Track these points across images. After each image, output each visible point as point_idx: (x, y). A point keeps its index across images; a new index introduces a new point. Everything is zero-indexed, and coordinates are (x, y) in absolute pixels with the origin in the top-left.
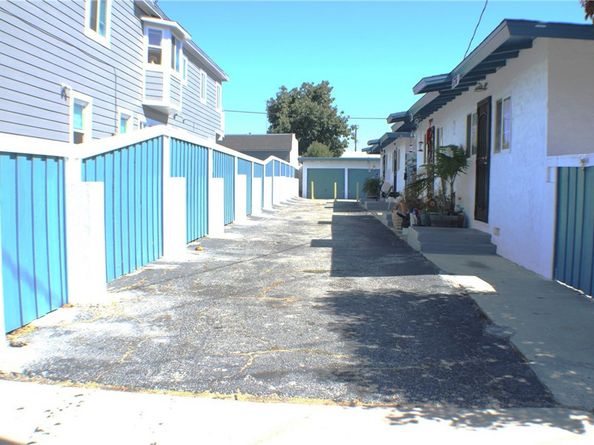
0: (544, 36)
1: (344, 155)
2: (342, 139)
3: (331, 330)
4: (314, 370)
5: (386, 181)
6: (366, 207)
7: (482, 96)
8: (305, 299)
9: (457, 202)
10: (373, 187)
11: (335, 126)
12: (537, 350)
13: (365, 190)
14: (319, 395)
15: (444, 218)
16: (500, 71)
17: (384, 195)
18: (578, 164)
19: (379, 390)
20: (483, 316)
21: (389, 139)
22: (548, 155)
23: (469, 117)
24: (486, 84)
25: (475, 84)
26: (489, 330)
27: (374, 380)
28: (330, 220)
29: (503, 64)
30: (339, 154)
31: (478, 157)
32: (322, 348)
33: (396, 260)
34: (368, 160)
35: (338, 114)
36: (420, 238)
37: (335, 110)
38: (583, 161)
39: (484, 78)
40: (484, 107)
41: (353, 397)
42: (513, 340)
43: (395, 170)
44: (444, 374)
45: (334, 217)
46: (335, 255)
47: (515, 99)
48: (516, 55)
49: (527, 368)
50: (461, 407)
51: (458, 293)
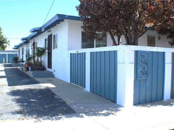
0: (67, 19)
1: (6, 50)
2: (5, 44)
3: (13, 101)
4: (11, 112)
5: (20, 57)
6: (14, 65)
7: (49, 34)
8: (2, 93)
9: (42, 63)
10: (16, 59)
11: (3, 41)
12: (69, 101)
13: (13, 60)
14: (14, 118)
15: (39, 68)
16: (55, 27)
17: (19, 62)
18: (76, 52)
19: (30, 115)
20: (54, 94)
21: (21, 45)
22: (68, 50)
23: (45, 39)
24: (51, 30)
25: (47, 30)
26: (56, 97)
27: (28, 112)
28: (4, 70)
29: (56, 25)
30: (4, 49)
31: (48, 50)
32: (11, 106)
33: (26, 80)
34: (14, 51)
35: (4, 37)
36: (33, 74)
37: (3, 36)
38: (77, 52)
39: (50, 29)
40: (50, 37)
41: (23, 117)
42: (62, 99)
43: (23, 54)
44: (46, 109)
45: (5, 69)
46: (8, 80)
47: (59, 35)
48: (59, 23)
49: (67, 105)
50: (52, 116)
51: (46, 88)
